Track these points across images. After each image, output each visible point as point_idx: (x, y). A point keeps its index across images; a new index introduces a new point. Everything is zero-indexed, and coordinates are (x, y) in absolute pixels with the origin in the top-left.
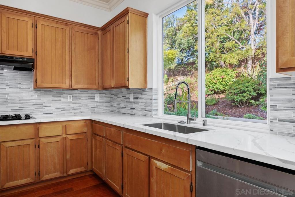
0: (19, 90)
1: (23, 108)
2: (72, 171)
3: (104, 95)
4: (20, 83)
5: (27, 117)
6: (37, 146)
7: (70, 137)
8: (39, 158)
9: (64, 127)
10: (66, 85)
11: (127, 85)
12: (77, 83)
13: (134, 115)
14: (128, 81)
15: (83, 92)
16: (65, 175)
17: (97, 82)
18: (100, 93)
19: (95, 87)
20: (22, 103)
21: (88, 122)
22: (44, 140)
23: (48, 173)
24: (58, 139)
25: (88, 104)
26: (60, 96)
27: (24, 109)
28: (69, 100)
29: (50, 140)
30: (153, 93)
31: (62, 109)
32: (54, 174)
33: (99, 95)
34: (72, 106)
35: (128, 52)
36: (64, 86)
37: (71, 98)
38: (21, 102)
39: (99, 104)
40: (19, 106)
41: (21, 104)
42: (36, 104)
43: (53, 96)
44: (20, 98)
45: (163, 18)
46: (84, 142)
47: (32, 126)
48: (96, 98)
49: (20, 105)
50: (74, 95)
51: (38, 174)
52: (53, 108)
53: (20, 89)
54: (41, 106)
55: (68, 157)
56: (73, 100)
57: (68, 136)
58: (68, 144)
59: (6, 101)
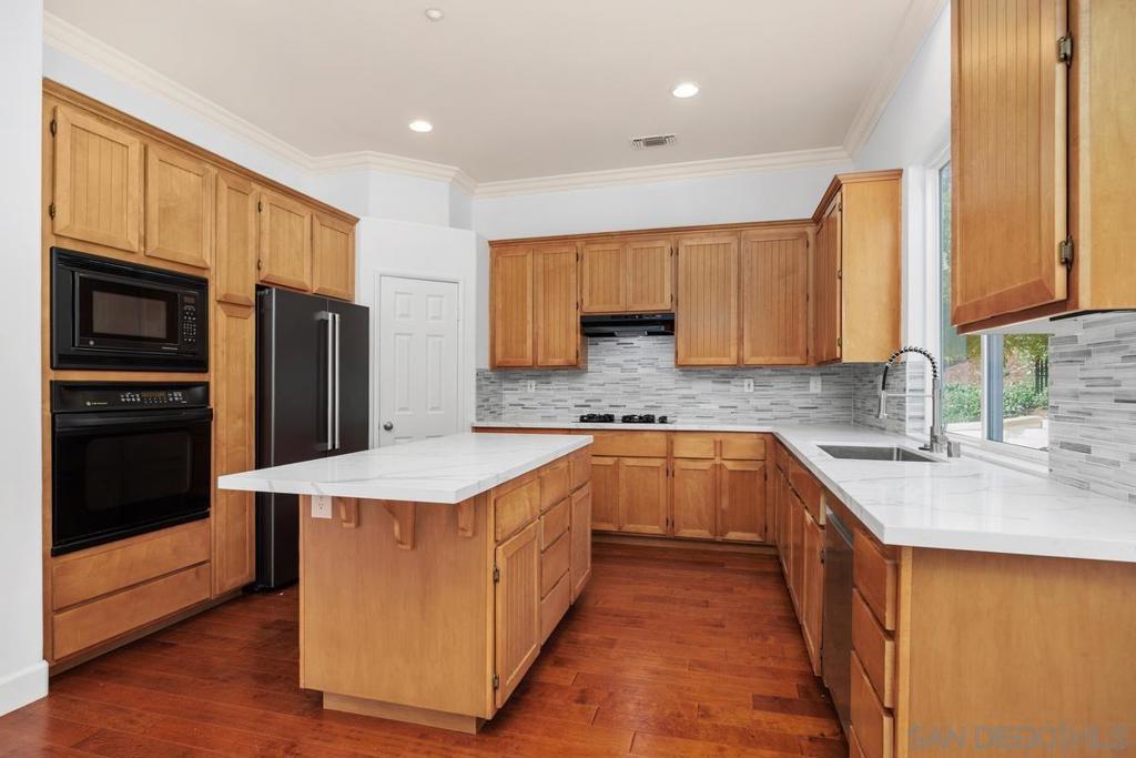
2: (732, 536)
3: (835, 378)
5: (663, 420)
6: (670, 473)
7: (730, 465)
8: (672, 496)
9: (718, 445)
10: (731, 359)
11: (838, 356)
12: (755, 353)
13: (883, 429)
14: (841, 346)
15: (779, 373)
16: (719, 539)
17: (801, 348)
18: (821, 374)
19: (797, 360)
20: (661, 395)
21: (768, 438)
22: (680, 464)
23: (687, 526)
24: (705, 465)
25: (792, 401)
26: (729, 382)
27: (661, 406)
28: (746, 390)
29: (692, 465)
30: (908, 375)
31: (733, 410)
32: (698, 531)
33: (819, 379)
34: (754, 402)
35: (841, 278)
36: (726, 361)
37: (752, 384)
38: (659, 392)
39: (820, 401)
42: (685, 397)
43: (714, 382)
44: (657, 385)
45: (941, 171)
46: (759, 480)
47: (663, 435)
48: (812, 384)
49: (658, 397)
50: (760, 380)
51: (670, 522)
52: (714, 407)
54: (692, 401)
55: (725, 503)
56: (755, 390)
57: (725, 463)
58: (726, 477)
59: (637, 390)
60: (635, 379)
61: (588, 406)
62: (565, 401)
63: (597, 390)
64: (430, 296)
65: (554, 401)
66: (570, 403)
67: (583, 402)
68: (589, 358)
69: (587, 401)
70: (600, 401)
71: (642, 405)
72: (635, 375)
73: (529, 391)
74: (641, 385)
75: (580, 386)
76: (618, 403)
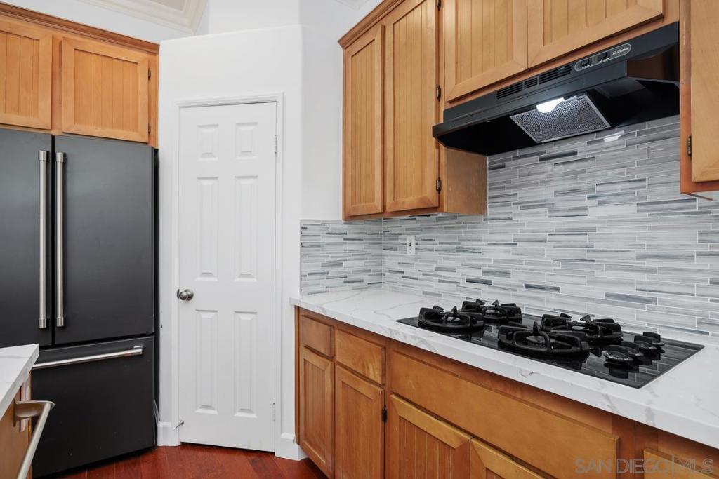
0: (638, 211)
1: (658, 296)
4: (644, 180)
20: (652, 271)
27: (662, 302)
38: (649, 263)
40: (638, 283)
41: (646, 274)
44: (642, 246)
49: (644, 277)
53: (640, 208)
59: (587, 256)
60: (582, 232)
61: (488, 283)
62: (453, 270)
63: (501, 254)
64: (239, 124)
65: (438, 269)
66: (459, 275)
67: (478, 275)
68: (489, 194)
69: (485, 273)
70: (507, 274)
71: (599, 292)
72: (578, 222)
73: (408, 253)
74: (597, 246)
75: (475, 245)
76: (544, 281)
